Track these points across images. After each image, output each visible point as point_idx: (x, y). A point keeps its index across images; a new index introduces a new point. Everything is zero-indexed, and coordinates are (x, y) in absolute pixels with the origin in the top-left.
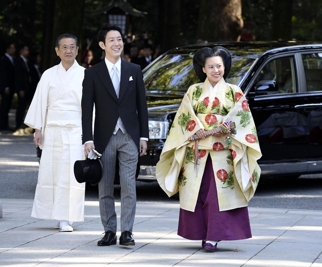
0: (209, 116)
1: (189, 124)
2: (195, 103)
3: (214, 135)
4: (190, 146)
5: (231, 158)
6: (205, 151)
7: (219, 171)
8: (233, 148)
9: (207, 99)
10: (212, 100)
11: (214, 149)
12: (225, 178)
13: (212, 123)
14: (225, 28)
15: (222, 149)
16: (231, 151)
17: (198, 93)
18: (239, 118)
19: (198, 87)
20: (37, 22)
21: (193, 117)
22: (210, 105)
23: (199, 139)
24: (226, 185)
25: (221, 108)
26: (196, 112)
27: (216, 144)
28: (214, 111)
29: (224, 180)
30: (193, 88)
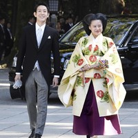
0: (92, 56)
1: (79, 61)
2: (83, 48)
3: (95, 68)
4: (80, 75)
5: (106, 83)
6: (89, 78)
7: (98, 92)
8: (107, 77)
9: (91, 46)
10: (94, 47)
11: (95, 77)
12: (102, 96)
13: (93, 61)
14: (115, 7)
15: (100, 77)
16: (106, 78)
17: (85, 42)
18: (111, 58)
19: (85, 39)
20: (9, 5)
21: (82, 57)
22: (93, 49)
23: (85, 71)
24: (103, 100)
25: (100, 52)
26: (84, 54)
27: (96, 74)
28: (95, 53)
29: (102, 97)
30: (82, 39)
